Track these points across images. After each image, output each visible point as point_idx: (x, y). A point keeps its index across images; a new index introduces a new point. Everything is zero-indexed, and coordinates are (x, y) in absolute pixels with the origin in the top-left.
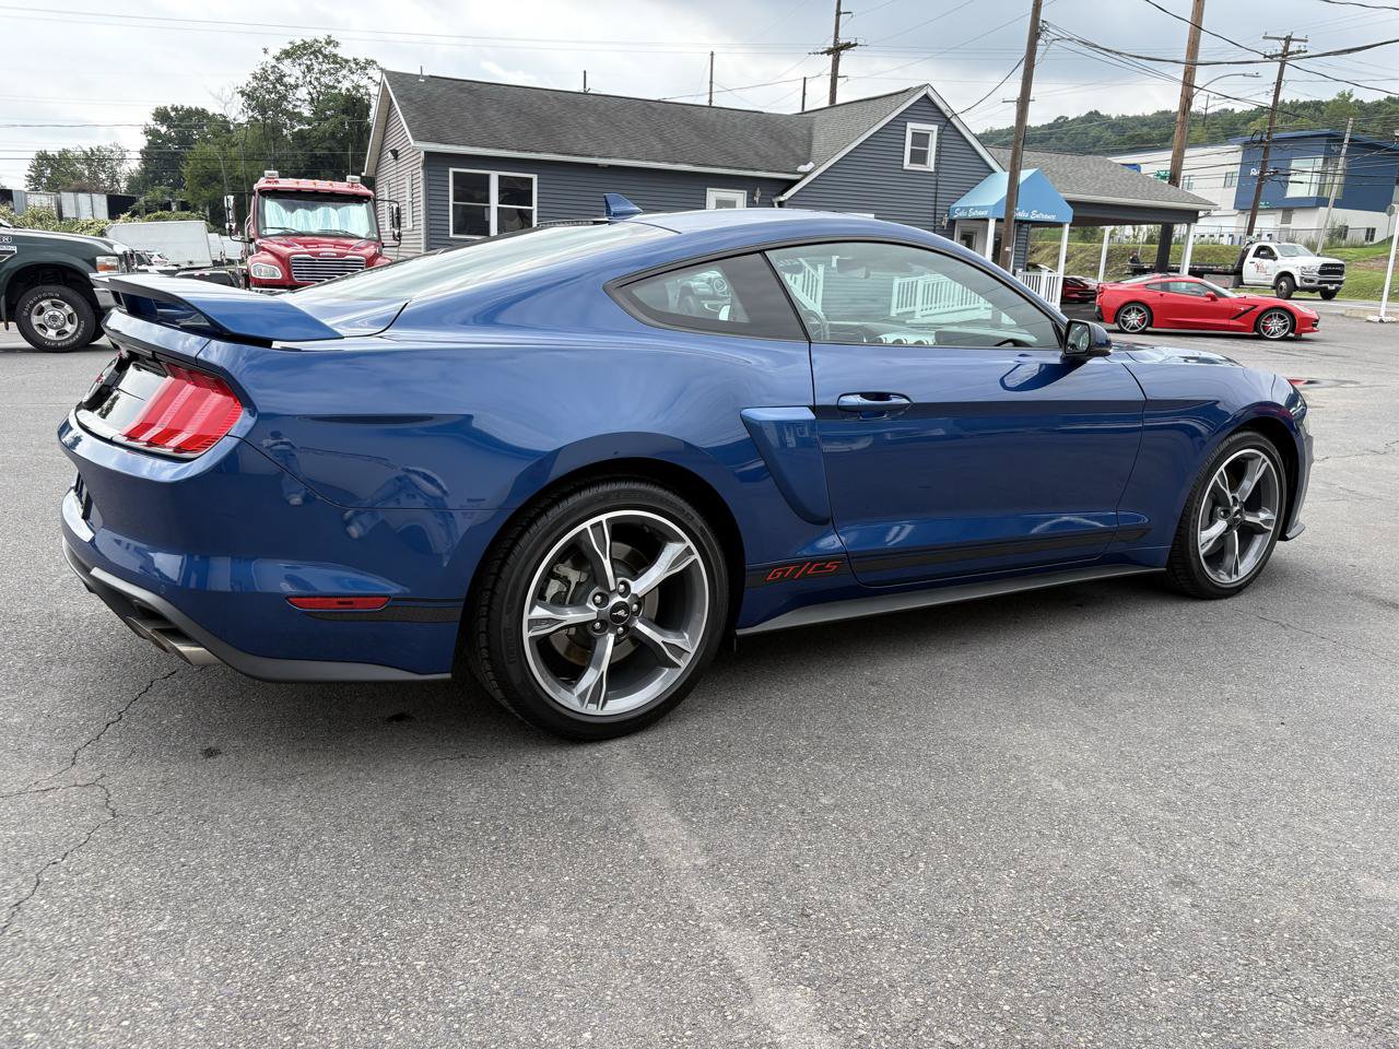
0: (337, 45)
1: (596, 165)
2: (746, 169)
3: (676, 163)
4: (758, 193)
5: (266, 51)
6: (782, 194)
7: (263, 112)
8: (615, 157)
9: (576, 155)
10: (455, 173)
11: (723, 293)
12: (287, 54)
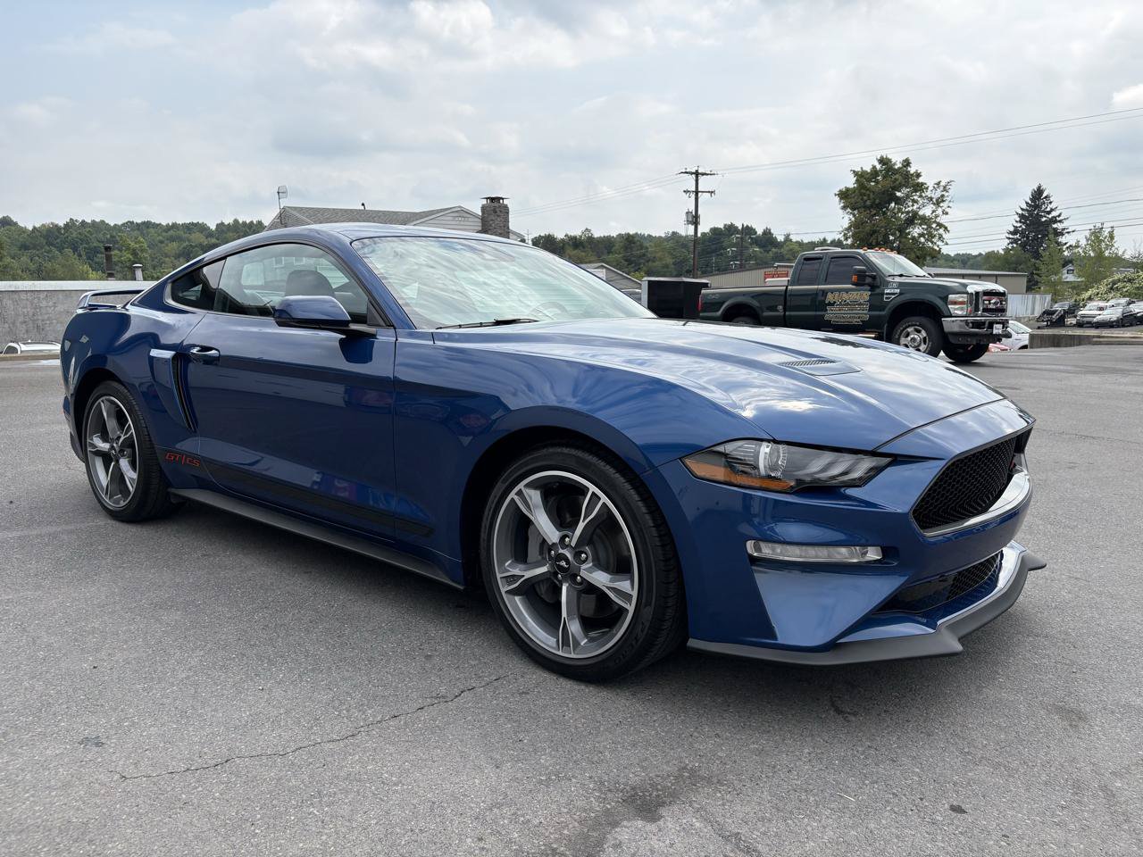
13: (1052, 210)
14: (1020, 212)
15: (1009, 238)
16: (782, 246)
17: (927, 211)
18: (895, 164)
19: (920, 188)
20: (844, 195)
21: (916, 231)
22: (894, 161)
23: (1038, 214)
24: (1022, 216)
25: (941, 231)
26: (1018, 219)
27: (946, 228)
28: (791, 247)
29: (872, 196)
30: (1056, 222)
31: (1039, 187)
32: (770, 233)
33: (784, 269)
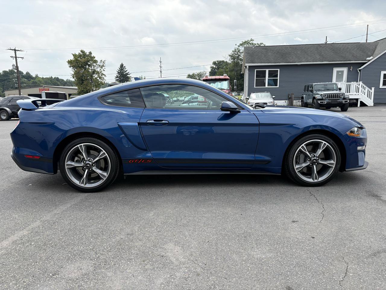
0: (253, 40)
1: (297, 65)
2: (347, 61)
3: (323, 61)
4: (352, 68)
5: (236, 45)
6: (360, 67)
7: (234, 59)
8: (302, 62)
9: (291, 63)
10: (257, 71)
11: (326, 98)
12: (241, 45)
13: (126, 71)
14: (118, 71)
15: (115, 79)
16: (35, 79)
17: (98, 70)
18: (86, 53)
19: (96, 62)
20: (70, 62)
21: (96, 76)
22: (86, 52)
23: (123, 72)
24: (118, 72)
25: (103, 76)
26: (117, 73)
27: (105, 75)
28: (39, 79)
29: (81, 63)
30: (128, 74)
31: (122, 64)
32: (29, 74)
33: (47, 88)
